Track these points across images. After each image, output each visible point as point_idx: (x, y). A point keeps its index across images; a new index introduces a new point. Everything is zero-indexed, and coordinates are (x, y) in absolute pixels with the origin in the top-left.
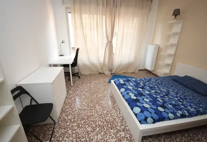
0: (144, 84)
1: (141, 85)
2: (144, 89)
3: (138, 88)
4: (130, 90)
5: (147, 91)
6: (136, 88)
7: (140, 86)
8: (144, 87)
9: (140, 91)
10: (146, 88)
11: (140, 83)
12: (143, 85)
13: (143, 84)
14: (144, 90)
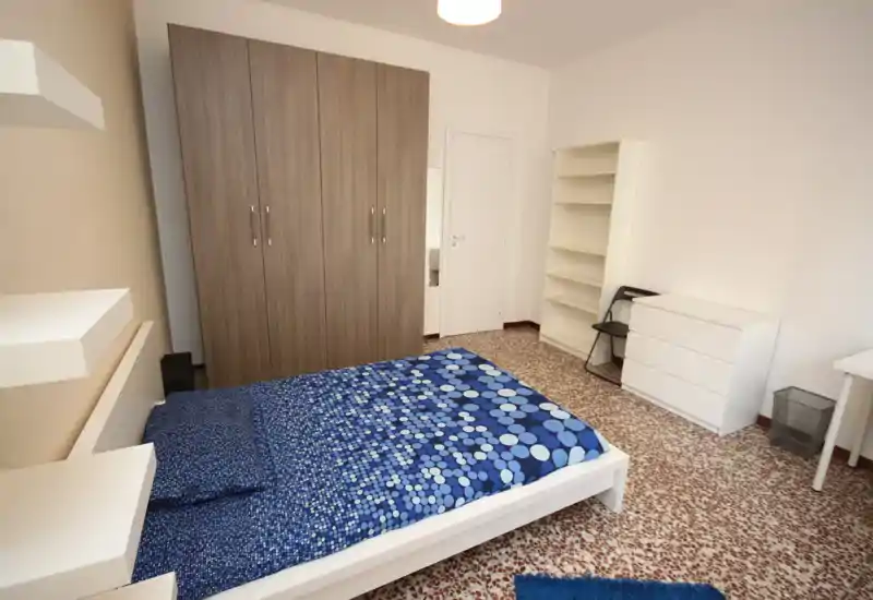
0: (457, 418)
1: (471, 414)
2: (455, 400)
3: (480, 396)
4: (505, 386)
5: (445, 393)
6: (486, 395)
7: (474, 407)
8: (455, 405)
9: (472, 389)
10: (451, 402)
11: (472, 419)
12: (461, 414)
13: (462, 419)
14: (458, 395)
